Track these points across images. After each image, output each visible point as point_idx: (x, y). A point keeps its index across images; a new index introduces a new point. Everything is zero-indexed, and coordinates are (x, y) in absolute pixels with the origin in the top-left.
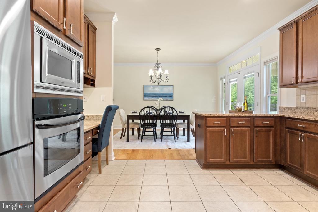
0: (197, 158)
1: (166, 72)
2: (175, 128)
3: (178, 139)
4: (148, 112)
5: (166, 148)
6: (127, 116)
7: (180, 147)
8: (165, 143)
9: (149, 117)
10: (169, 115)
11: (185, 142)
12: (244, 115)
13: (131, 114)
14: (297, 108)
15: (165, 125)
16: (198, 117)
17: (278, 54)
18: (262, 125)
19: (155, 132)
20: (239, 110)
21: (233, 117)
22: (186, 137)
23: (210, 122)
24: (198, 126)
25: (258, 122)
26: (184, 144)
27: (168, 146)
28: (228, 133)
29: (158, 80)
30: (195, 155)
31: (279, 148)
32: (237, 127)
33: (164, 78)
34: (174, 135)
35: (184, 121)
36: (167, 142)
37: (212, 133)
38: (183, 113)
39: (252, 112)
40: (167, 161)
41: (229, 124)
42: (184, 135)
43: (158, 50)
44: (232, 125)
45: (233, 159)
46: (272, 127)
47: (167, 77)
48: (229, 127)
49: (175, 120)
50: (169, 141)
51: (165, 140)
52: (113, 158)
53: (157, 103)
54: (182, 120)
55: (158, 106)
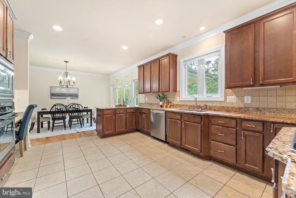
0: (98, 134)
1: (74, 79)
2: (81, 119)
3: (83, 126)
4: (59, 108)
5: (75, 132)
6: (38, 112)
7: (86, 130)
8: (73, 129)
9: (60, 112)
10: (76, 109)
11: (89, 127)
12: (122, 107)
13: (40, 110)
14: (145, 103)
15: (74, 117)
16: (98, 110)
17: (137, 77)
18: (130, 112)
19: (64, 122)
20: (120, 105)
21: (117, 109)
22: (89, 124)
23: (105, 112)
24: (98, 115)
25: (129, 111)
26: (89, 128)
27: (76, 131)
28: (115, 117)
29: (66, 84)
30: (96, 133)
31: (137, 122)
32: (119, 114)
33: (71, 83)
34: (81, 123)
35: (87, 113)
36: (75, 129)
37: (107, 118)
38: (87, 108)
39: (126, 106)
40: (77, 139)
41: (115, 113)
42: (88, 122)
43: (66, 62)
44: (117, 113)
45: (117, 130)
46: (134, 112)
47: (74, 83)
48: (115, 114)
49: (82, 113)
50: (77, 128)
51: (73, 128)
52: (30, 146)
53: (66, 101)
54: (86, 113)
55: (67, 103)
